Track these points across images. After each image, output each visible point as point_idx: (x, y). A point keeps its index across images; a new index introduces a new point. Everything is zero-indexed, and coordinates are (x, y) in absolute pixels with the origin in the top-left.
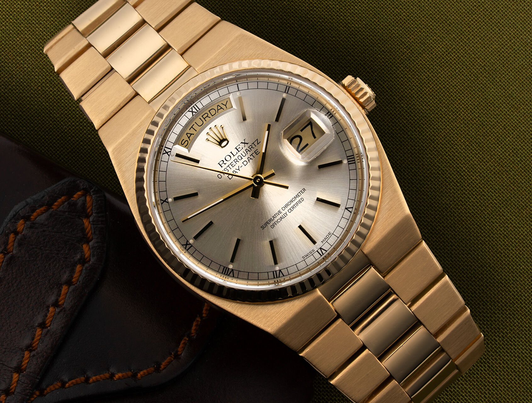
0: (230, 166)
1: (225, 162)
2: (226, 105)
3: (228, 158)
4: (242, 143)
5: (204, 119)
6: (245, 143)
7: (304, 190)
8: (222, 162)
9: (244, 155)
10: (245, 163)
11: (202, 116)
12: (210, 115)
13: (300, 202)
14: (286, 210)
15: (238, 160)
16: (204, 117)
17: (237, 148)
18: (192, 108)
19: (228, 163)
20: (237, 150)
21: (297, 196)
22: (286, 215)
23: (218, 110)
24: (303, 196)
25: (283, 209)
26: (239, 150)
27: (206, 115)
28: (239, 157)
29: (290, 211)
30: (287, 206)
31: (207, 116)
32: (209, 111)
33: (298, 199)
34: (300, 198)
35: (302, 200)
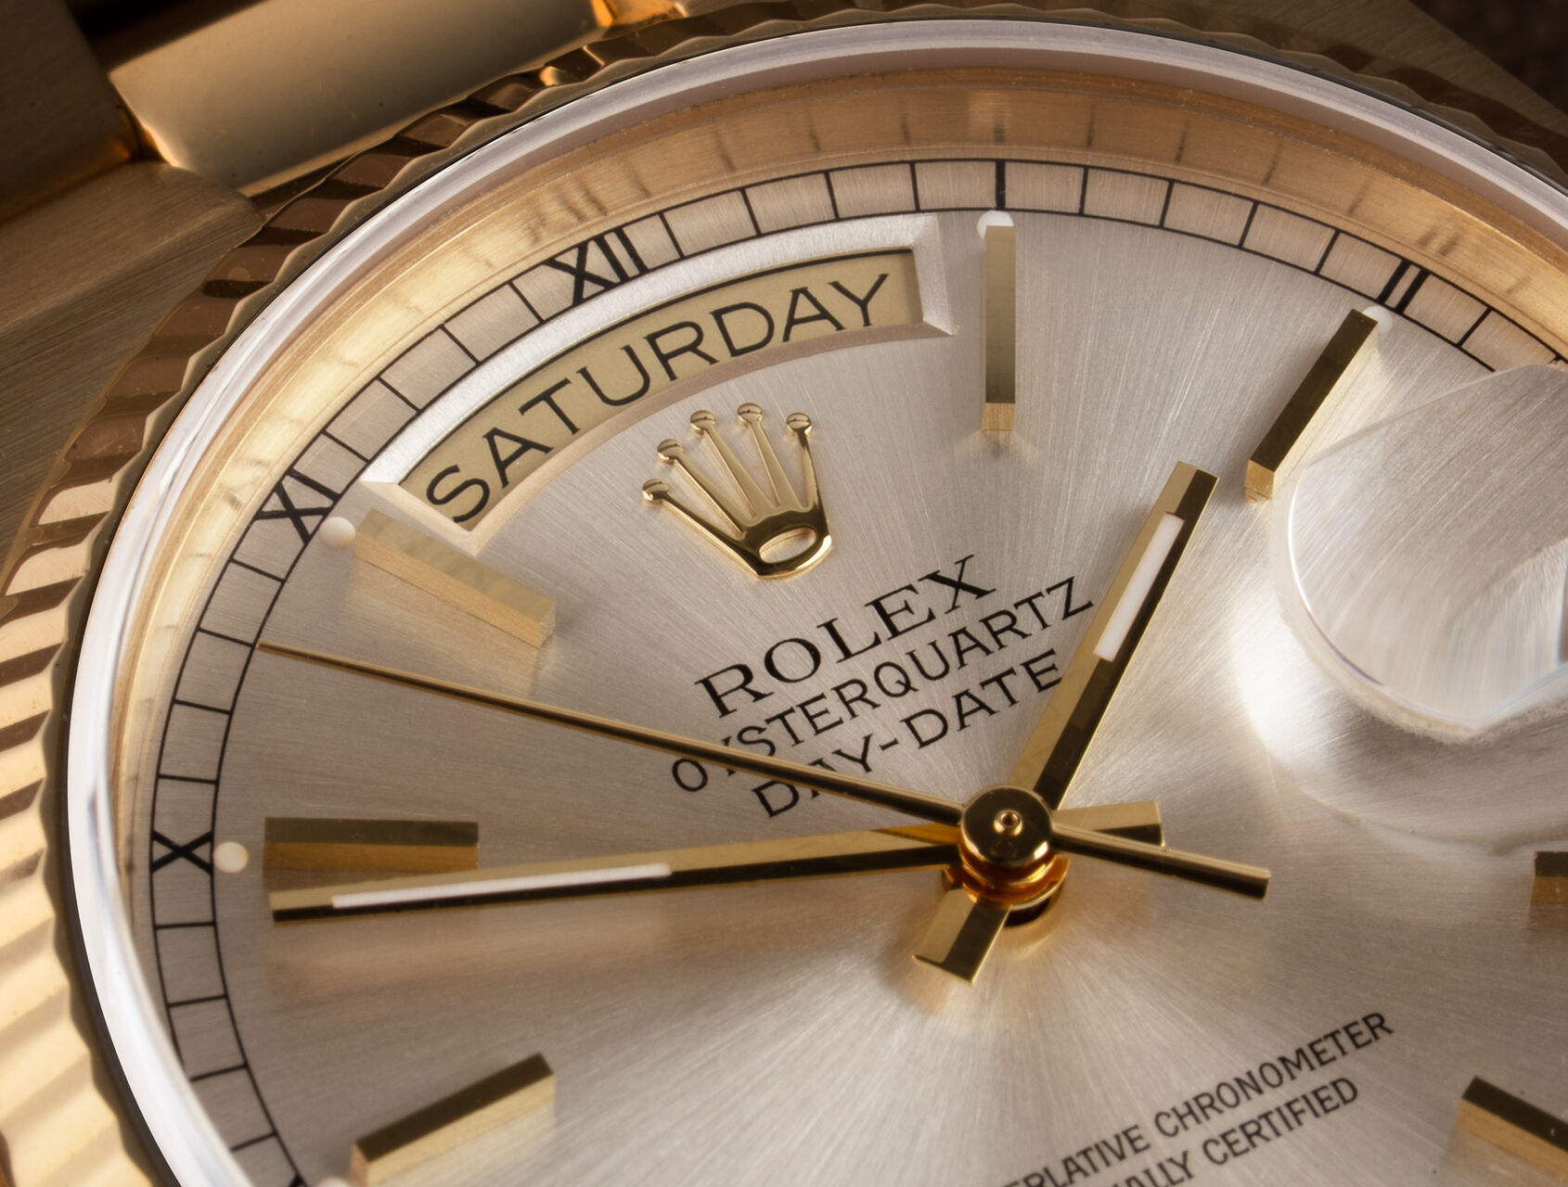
0: (797, 720)
1: (762, 681)
2: (863, 304)
3: (792, 661)
4: (935, 577)
5: (664, 359)
6: (958, 585)
7: (1377, 1024)
8: (738, 677)
9: (934, 666)
10: (928, 727)
11: (652, 339)
12: (713, 343)
13: (1319, 1102)
14: (1192, 1138)
15: (874, 693)
16: (666, 344)
17: (890, 605)
18: (582, 248)
19: (785, 696)
20: (886, 617)
21: (1310, 1055)
22: (1176, 1173)
23: (792, 322)
24: (1352, 1065)
25: (1169, 1124)
26: (901, 621)
27: (688, 336)
28: (889, 677)
29: (1218, 1151)
30: (1200, 1107)
31: (693, 348)
32: (718, 315)
33: (1308, 1080)
34: (1322, 1077)
35: (1346, 1092)
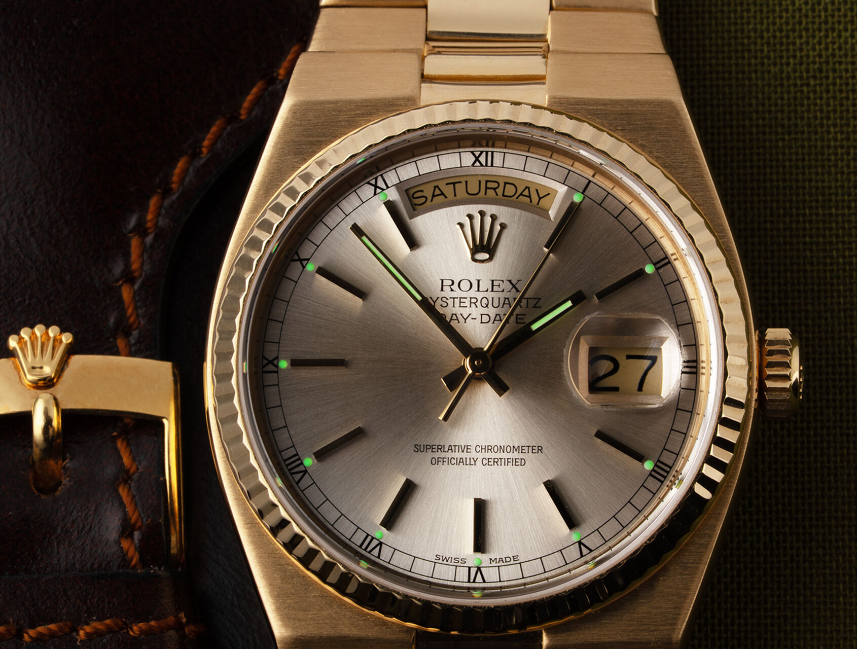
0: (457, 301)
1: (455, 287)
2: (540, 198)
3: (465, 285)
4: (510, 281)
5: (487, 188)
6: (514, 286)
7: (540, 449)
8: (450, 283)
9: (496, 304)
10: (485, 319)
11: (487, 181)
12: (500, 191)
13: (515, 462)
14: (480, 456)
15: (478, 304)
16: (489, 185)
17: (495, 283)
18: (482, 152)
19: (458, 293)
20: (493, 285)
21: (520, 449)
22: (473, 462)
23: (521, 194)
24: (529, 457)
25: (478, 449)
26: (495, 288)
27: (495, 185)
28: (485, 301)
29: (485, 462)
30: (489, 449)
31: (495, 189)
32: (506, 183)
33: (516, 455)
34: (521, 456)
35: (523, 462)
